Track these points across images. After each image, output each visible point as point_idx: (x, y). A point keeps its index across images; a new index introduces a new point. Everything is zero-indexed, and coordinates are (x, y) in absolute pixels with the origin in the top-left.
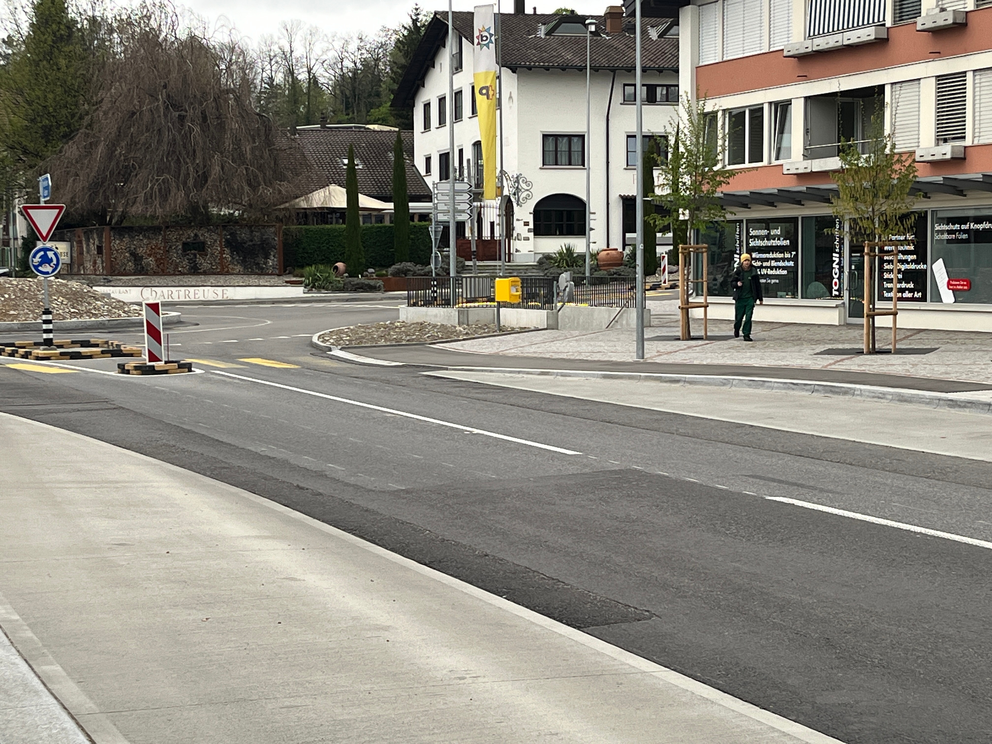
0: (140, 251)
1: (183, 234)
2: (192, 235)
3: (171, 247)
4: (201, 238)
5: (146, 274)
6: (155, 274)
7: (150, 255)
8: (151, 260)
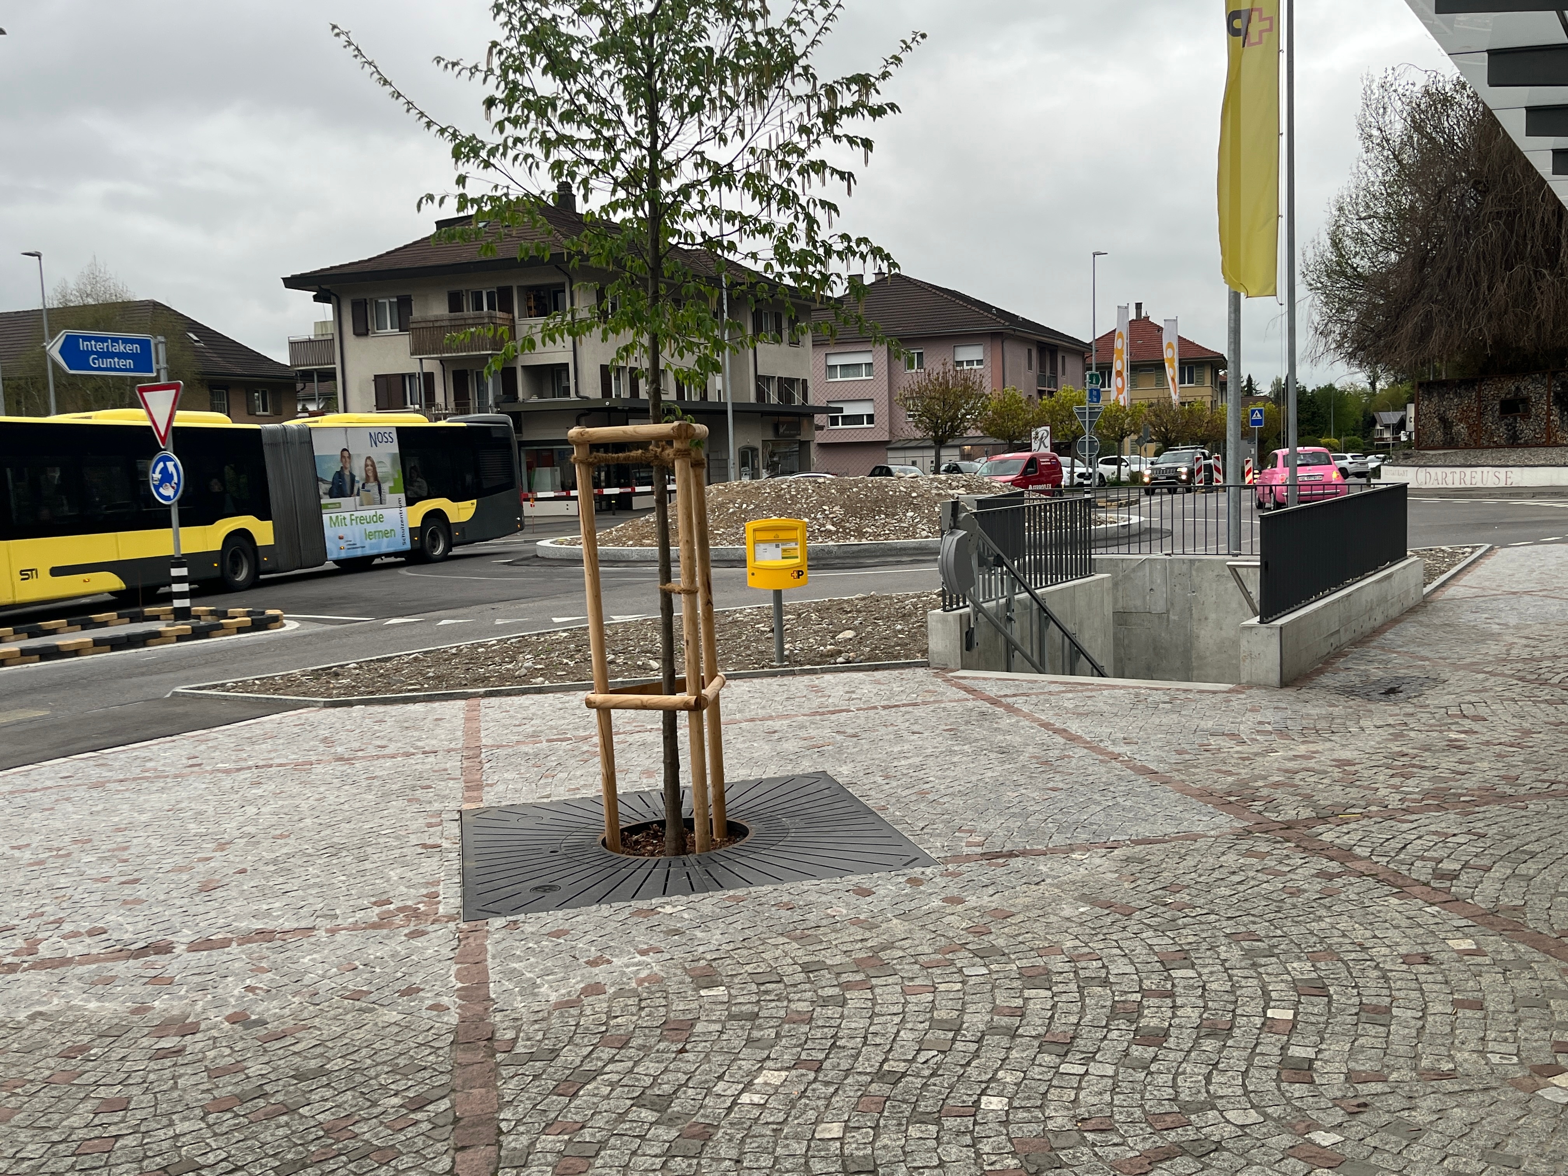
0: (1451, 415)
1: (1502, 388)
2: (1513, 388)
3: (1486, 407)
4: (1525, 392)
5: (1456, 447)
6: (1467, 446)
7: (1461, 421)
8: (1461, 428)
